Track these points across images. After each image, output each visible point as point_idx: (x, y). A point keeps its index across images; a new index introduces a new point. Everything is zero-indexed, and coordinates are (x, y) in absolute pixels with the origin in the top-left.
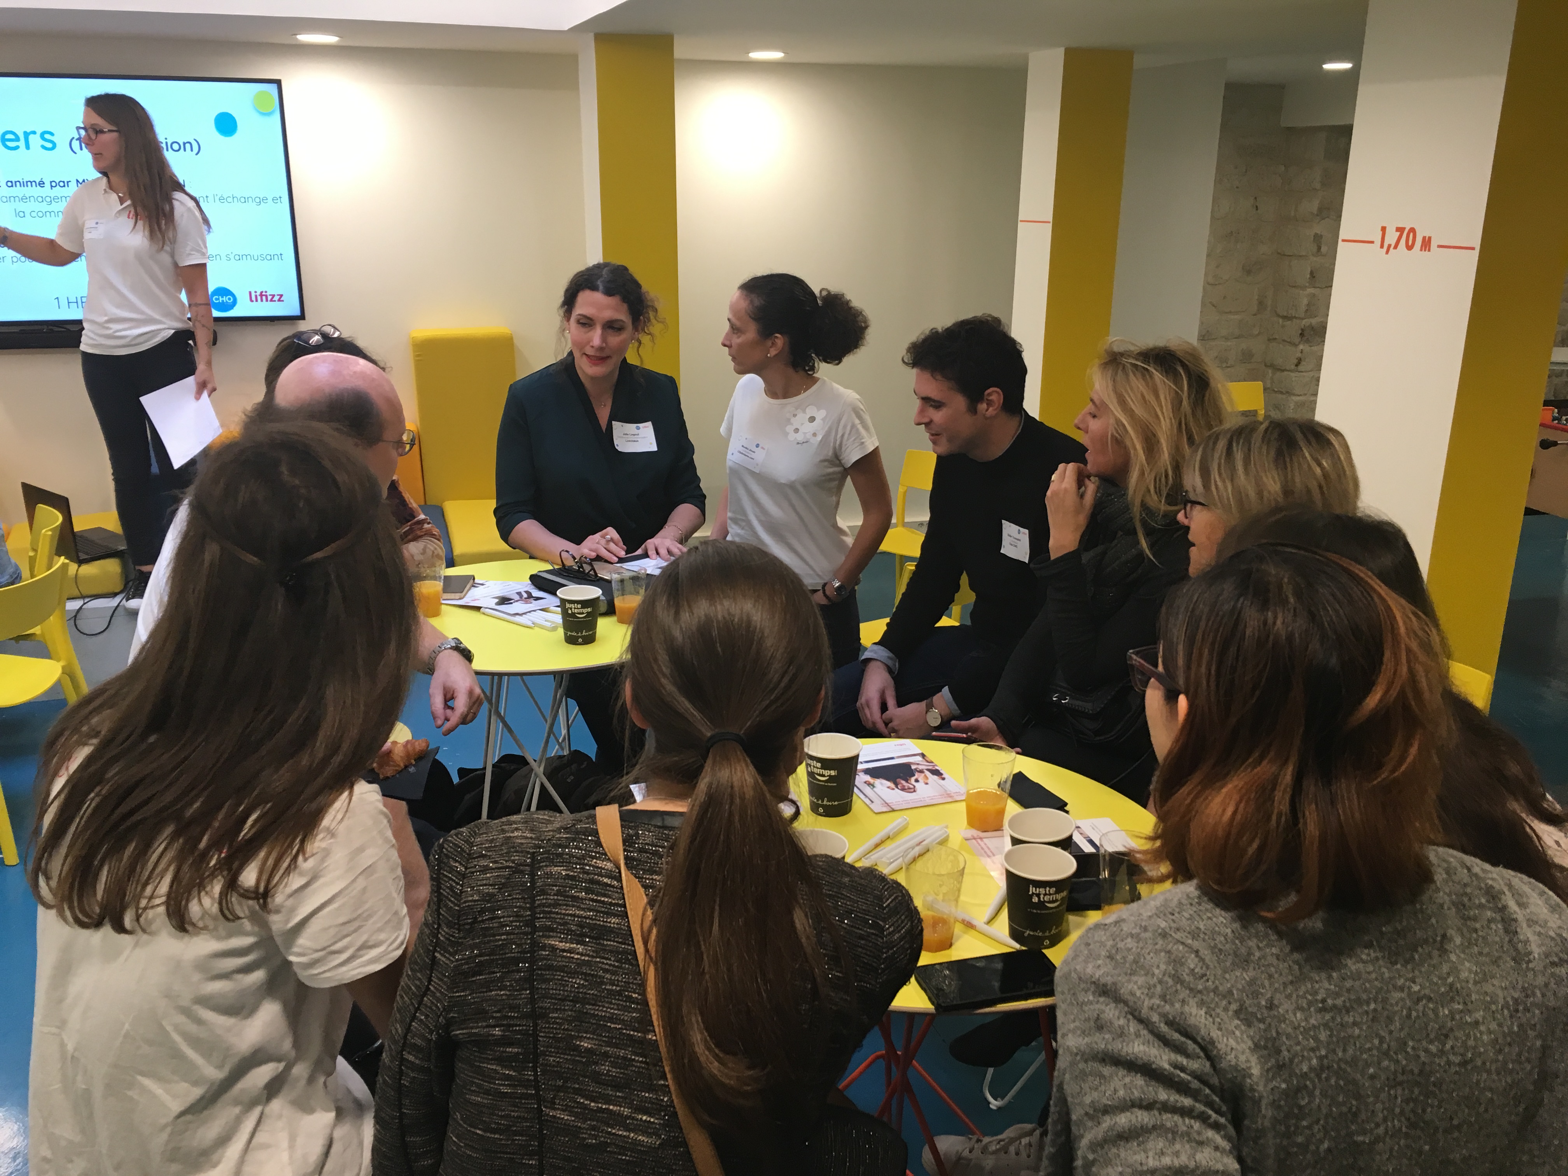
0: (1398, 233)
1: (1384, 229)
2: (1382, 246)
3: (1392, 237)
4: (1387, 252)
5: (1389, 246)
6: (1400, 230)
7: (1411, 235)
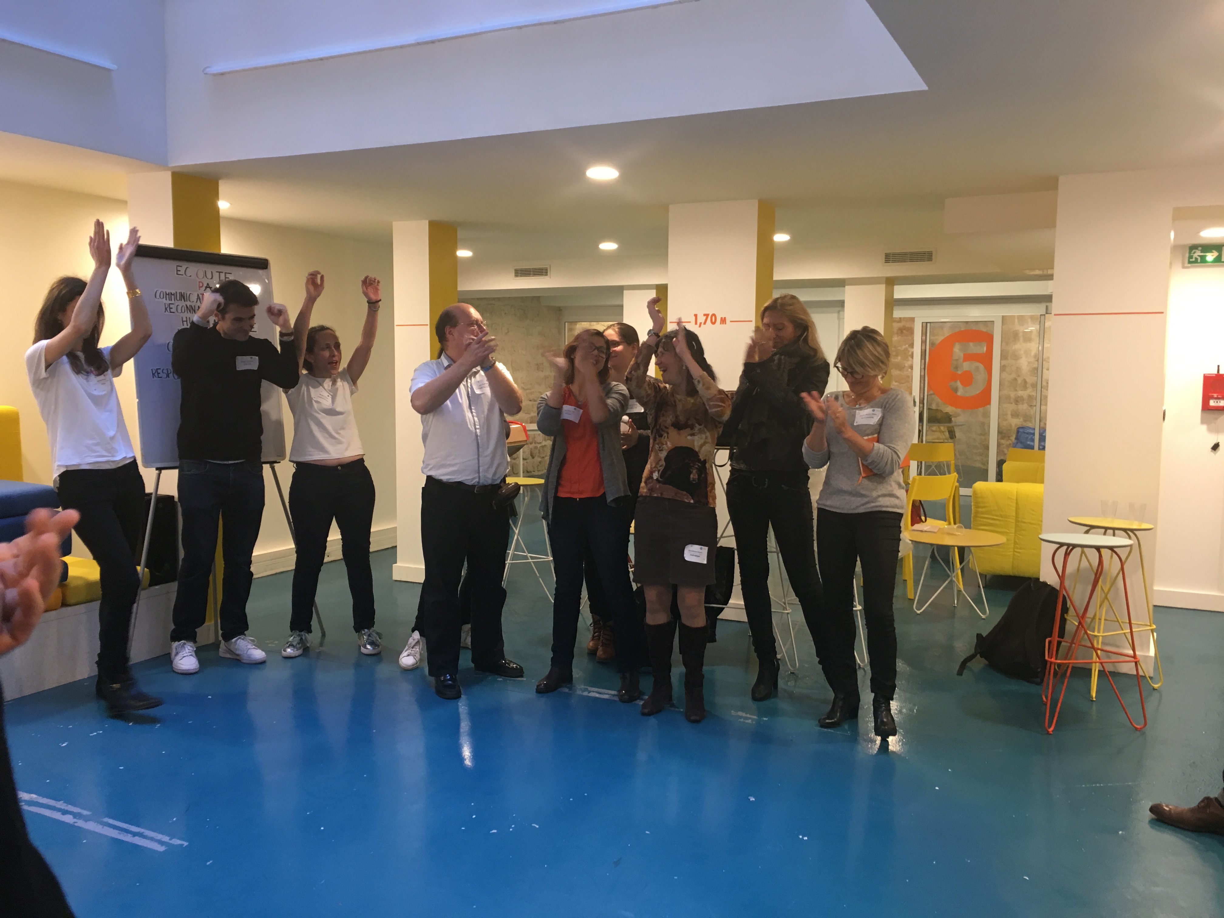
0: (705, 317)
1: (696, 316)
2: (696, 323)
3: (701, 319)
4: (700, 326)
5: (701, 323)
6: (707, 315)
7: (713, 317)
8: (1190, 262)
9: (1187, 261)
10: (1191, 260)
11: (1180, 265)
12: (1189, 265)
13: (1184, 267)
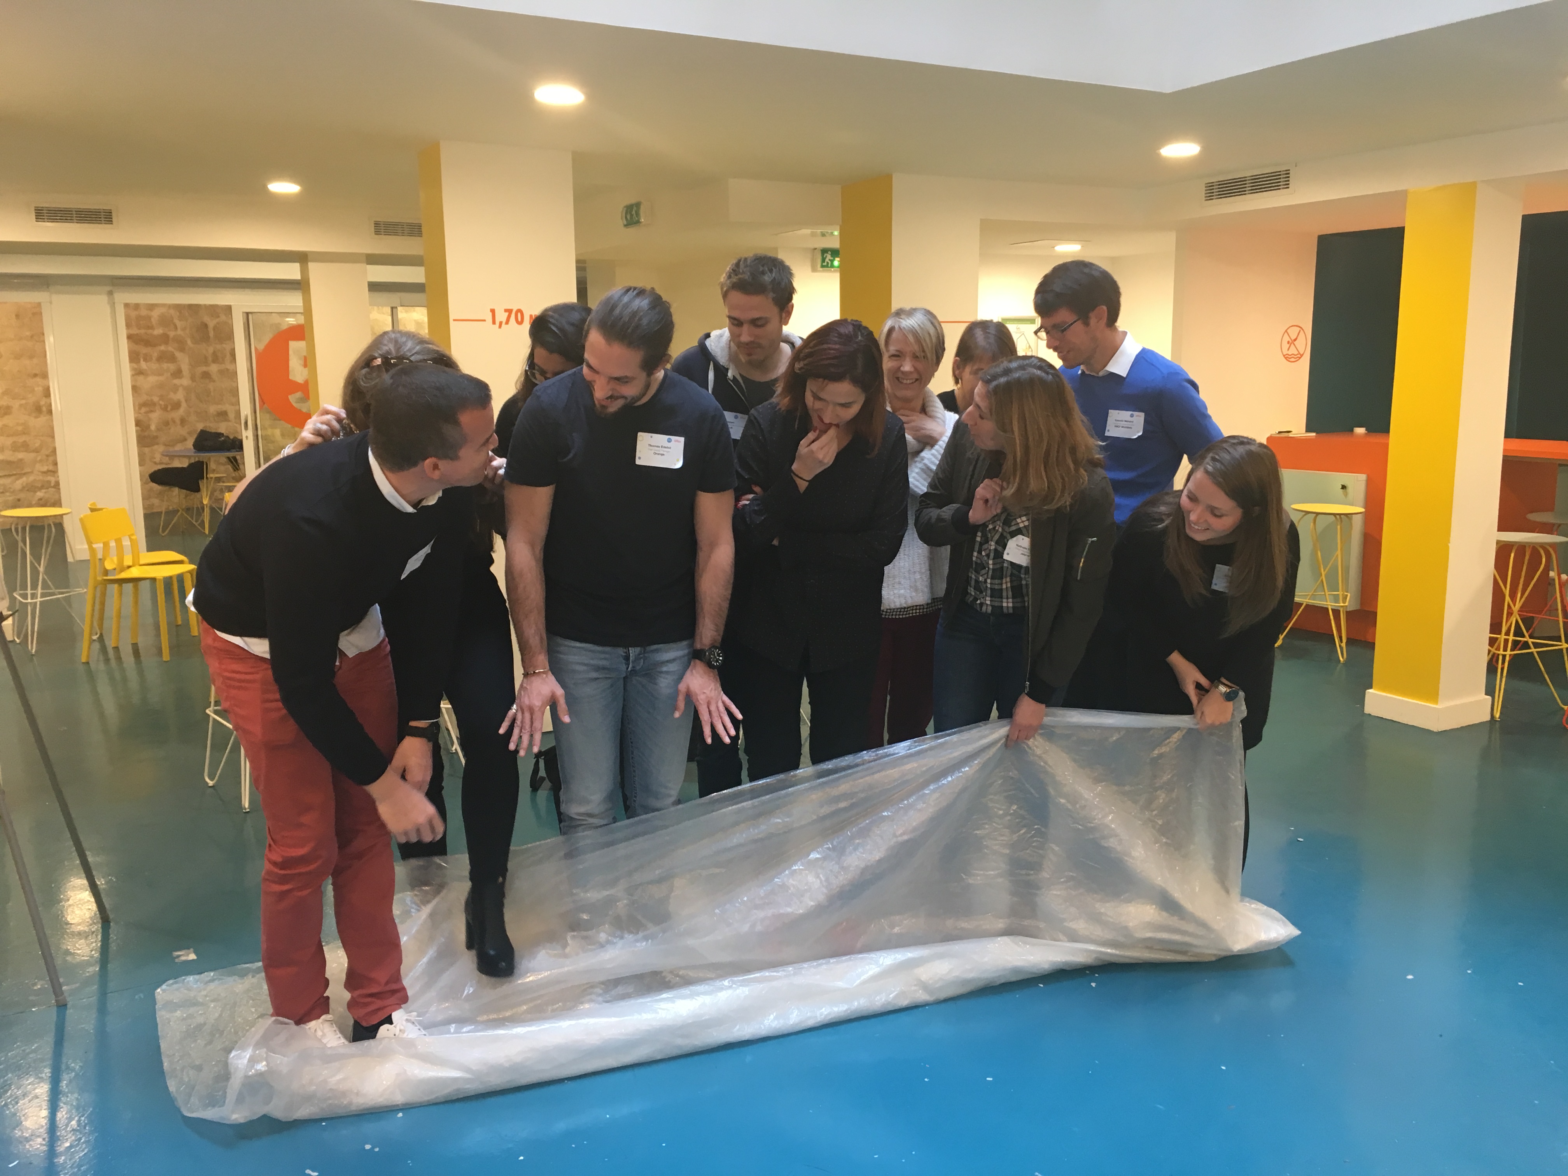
0: (507, 314)
1: (493, 311)
2: (494, 323)
3: (501, 316)
4: (500, 326)
5: (501, 323)
6: (509, 311)
7: (519, 315)
8: (822, 266)
9: (819, 266)
10: (824, 264)
11: (810, 269)
12: (821, 269)
13: (814, 270)
